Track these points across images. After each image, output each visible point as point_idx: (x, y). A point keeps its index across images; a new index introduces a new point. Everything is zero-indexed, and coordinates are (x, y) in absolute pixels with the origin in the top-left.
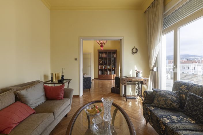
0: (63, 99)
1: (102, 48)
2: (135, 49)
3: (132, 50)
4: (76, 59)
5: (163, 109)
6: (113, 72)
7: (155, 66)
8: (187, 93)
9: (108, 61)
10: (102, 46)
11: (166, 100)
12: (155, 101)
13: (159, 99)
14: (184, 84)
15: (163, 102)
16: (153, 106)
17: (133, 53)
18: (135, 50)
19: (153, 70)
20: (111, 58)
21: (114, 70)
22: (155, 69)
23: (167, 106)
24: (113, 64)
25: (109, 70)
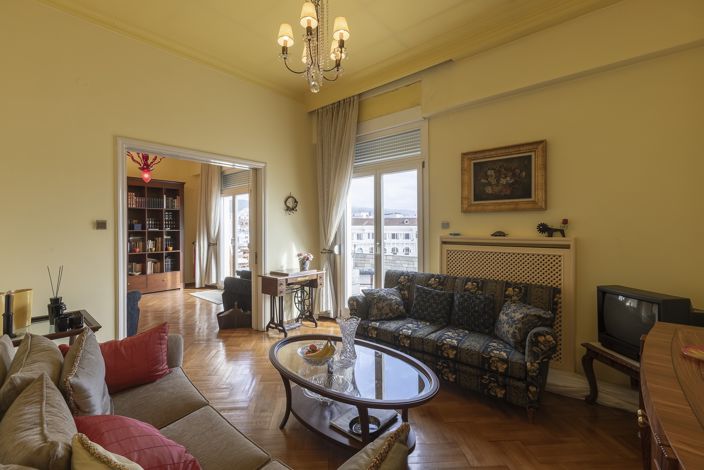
0: (170, 372)
1: (146, 176)
2: (290, 200)
3: (285, 202)
4: (101, 225)
5: (390, 319)
6: (167, 262)
7: (334, 243)
8: (409, 287)
9: (149, 222)
10: (146, 167)
11: (391, 305)
12: (375, 311)
13: (380, 305)
14: (402, 274)
15: (387, 310)
16: (376, 321)
17: (288, 209)
18: (290, 203)
19: (331, 251)
20: (161, 211)
21: (175, 257)
22: (336, 250)
23: (394, 314)
24: (168, 233)
25: (152, 256)
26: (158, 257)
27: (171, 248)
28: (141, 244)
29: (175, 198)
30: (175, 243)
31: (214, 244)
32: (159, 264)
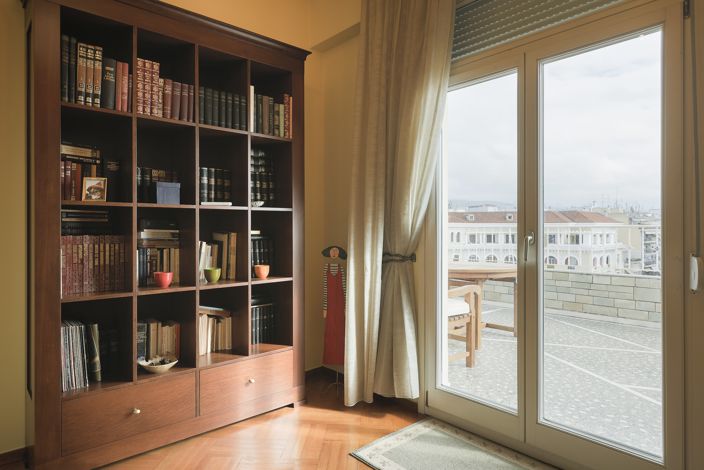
25: (209, 297)
26: (227, 302)
27: (265, 270)
28: (176, 253)
29: (279, 100)
30: (276, 252)
31: (404, 259)
32: (227, 322)
